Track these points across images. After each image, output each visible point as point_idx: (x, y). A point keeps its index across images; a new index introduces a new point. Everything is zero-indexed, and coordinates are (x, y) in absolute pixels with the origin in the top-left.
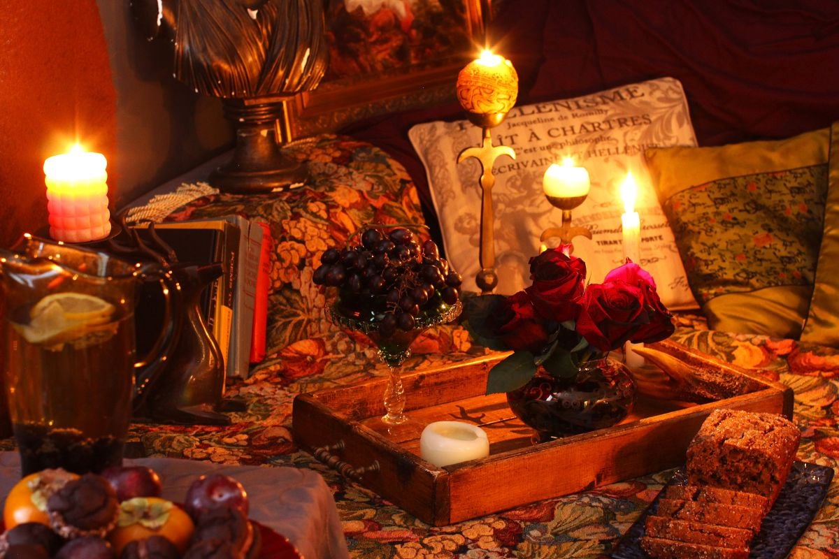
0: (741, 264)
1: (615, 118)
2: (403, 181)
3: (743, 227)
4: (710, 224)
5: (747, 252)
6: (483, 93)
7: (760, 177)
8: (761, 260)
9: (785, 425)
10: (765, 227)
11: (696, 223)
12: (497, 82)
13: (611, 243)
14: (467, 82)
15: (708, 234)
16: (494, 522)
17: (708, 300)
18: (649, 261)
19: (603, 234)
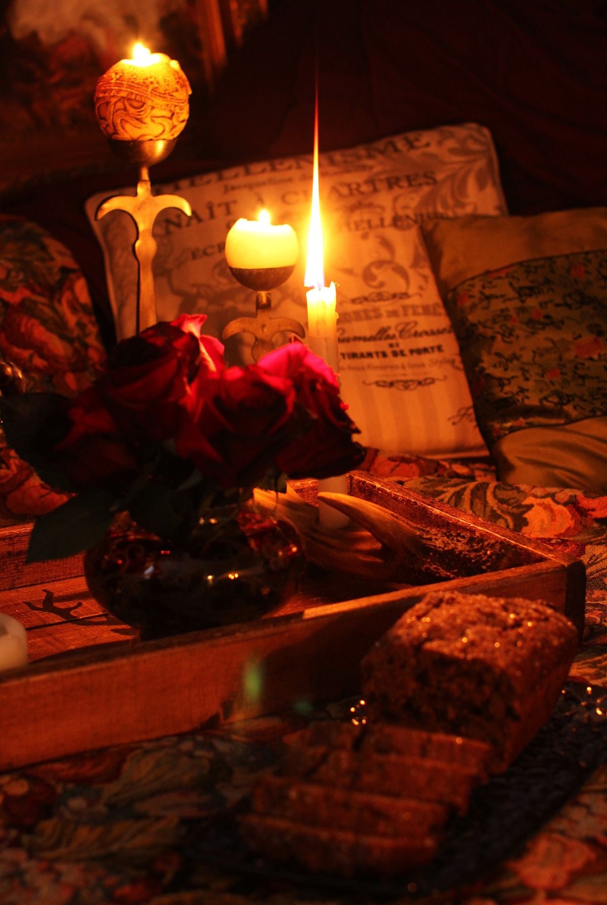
0: (552, 383)
1: (383, 177)
2: (65, 270)
3: (559, 328)
4: (509, 325)
5: (564, 366)
6: (129, 108)
7: (591, 256)
8: (583, 377)
9: (547, 619)
10: (592, 328)
11: (489, 324)
12: (150, 90)
13: (362, 356)
14: (105, 92)
15: (506, 339)
16: (9, 783)
17: (500, 437)
18: (420, 383)
19: (352, 343)
